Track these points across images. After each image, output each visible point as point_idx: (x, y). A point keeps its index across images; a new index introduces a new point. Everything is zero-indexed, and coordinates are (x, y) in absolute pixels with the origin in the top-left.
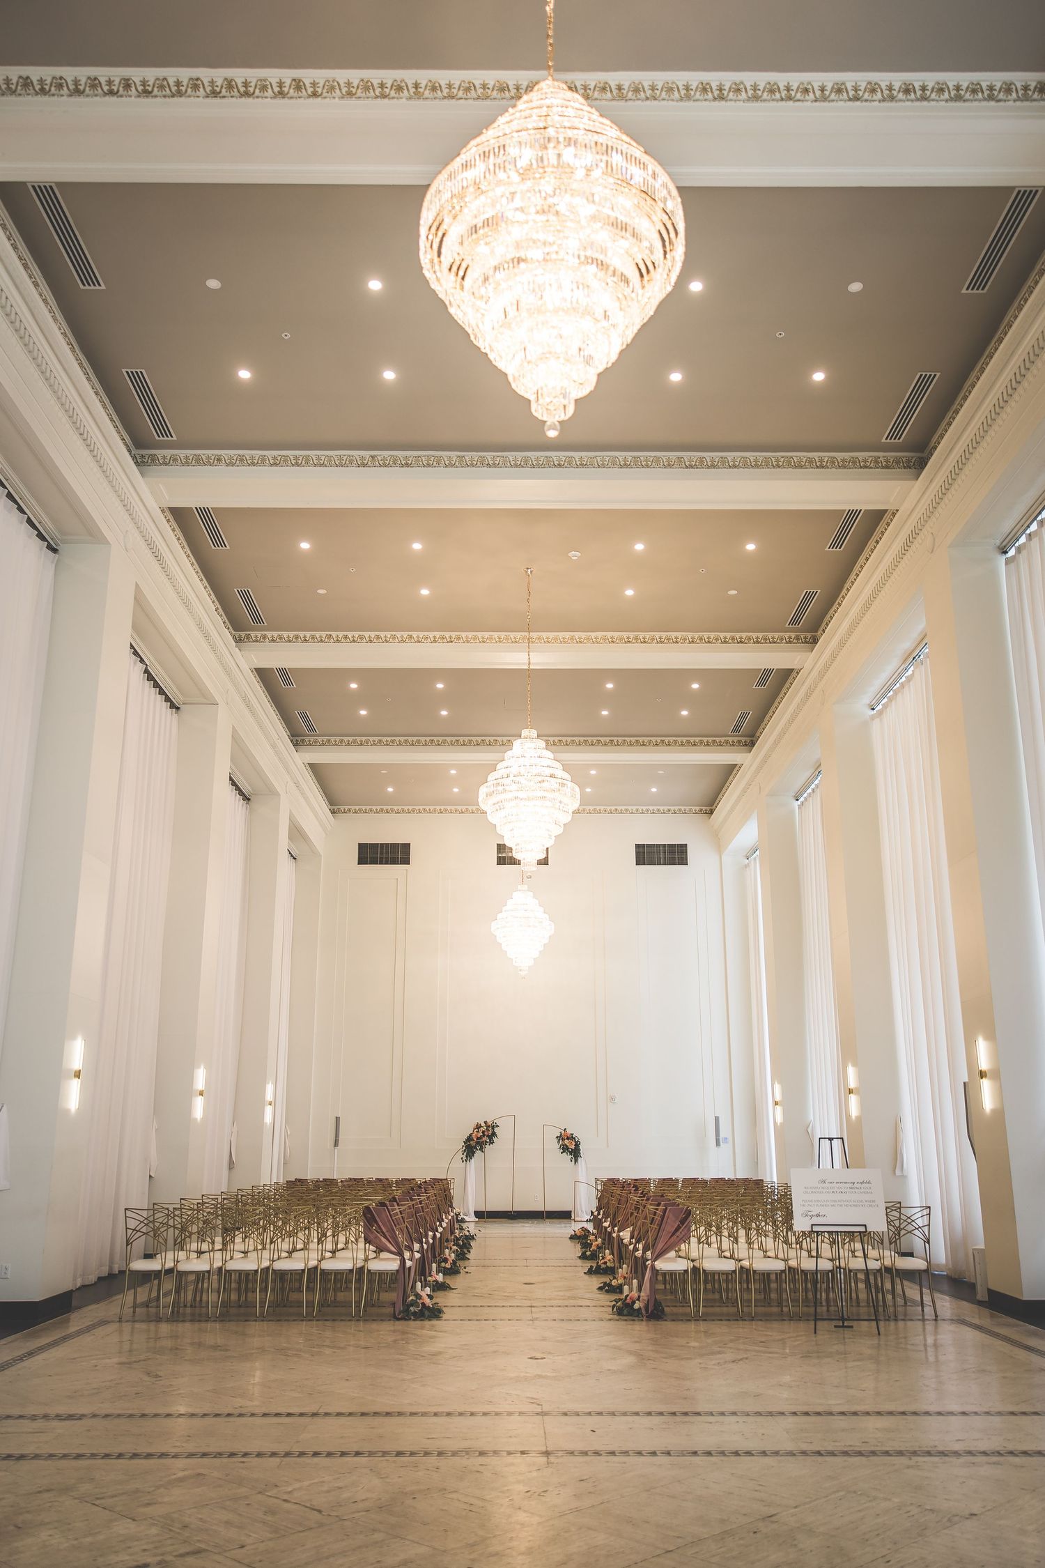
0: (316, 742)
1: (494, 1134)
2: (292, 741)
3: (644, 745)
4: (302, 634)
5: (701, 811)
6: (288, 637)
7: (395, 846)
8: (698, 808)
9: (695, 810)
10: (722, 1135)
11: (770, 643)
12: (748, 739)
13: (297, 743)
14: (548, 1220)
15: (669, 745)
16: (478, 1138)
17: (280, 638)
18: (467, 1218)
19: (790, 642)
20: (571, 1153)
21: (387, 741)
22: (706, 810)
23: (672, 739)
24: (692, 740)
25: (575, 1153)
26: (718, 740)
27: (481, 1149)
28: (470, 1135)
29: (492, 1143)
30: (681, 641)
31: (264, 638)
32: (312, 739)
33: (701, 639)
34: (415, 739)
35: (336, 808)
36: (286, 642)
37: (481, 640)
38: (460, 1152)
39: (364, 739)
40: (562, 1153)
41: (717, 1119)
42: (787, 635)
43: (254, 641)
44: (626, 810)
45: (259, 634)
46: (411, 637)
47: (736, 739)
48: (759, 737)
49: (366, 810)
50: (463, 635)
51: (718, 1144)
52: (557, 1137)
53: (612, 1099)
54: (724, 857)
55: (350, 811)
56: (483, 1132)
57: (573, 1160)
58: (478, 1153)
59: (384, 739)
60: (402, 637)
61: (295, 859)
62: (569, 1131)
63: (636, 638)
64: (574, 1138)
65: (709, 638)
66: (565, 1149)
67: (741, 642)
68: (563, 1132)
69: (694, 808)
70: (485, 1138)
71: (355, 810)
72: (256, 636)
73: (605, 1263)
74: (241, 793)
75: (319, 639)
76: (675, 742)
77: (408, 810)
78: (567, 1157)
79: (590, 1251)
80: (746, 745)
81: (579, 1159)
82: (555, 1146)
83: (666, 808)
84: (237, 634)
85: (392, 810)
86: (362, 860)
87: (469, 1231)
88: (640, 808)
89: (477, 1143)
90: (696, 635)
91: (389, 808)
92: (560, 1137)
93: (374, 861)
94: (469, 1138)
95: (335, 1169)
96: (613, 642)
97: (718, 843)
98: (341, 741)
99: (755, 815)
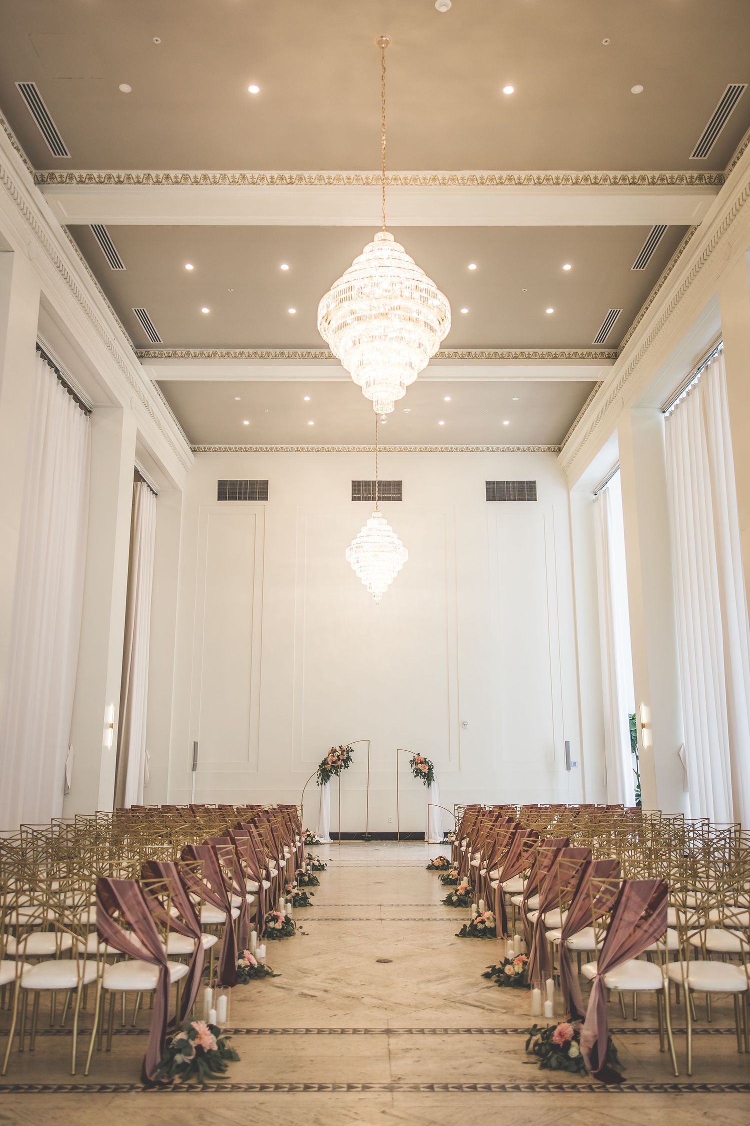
0: (161, 354)
1: (349, 758)
2: (136, 353)
3: (502, 357)
4: (115, 173)
5: (549, 449)
6: (99, 177)
7: (253, 483)
8: (546, 447)
9: (544, 449)
10: (572, 759)
11: (668, 184)
12: (611, 351)
13: (141, 356)
14: (401, 842)
15: (529, 357)
16: (333, 762)
17: (90, 179)
18: (322, 840)
19: (692, 183)
20: (424, 777)
21: (235, 353)
22: (554, 449)
23: (532, 351)
24: (553, 351)
25: (428, 777)
26: (580, 351)
27: (336, 773)
28: (326, 759)
29: (347, 767)
30: (563, 182)
31: (71, 178)
32: (157, 351)
33: (586, 179)
34: (264, 351)
35: (196, 446)
36: (97, 183)
37: (327, 181)
38: (316, 776)
39: (211, 351)
40: (415, 777)
41: (567, 744)
42: (688, 174)
43: (59, 183)
44: (477, 448)
45: (65, 173)
46: (244, 178)
47: (598, 351)
48: (624, 347)
49: (225, 448)
50: (306, 174)
51: (568, 768)
52: (411, 761)
53: (464, 725)
54: (571, 493)
55: (209, 449)
56: (338, 756)
57: (426, 783)
58: (333, 777)
59: (232, 351)
60: (234, 177)
61: (156, 494)
62: (422, 756)
63: (510, 179)
64: (428, 762)
65: (596, 178)
66: (418, 772)
67: (634, 183)
68: (416, 756)
69: (542, 446)
70: (340, 763)
71: (215, 448)
72: (61, 176)
73: (483, 922)
74: (82, 406)
75: (136, 180)
76: (536, 354)
77: (266, 448)
78: (421, 780)
79: (457, 895)
80: (609, 357)
81: (432, 782)
82: (408, 770)
83: (515, 446)
84: (39, 173)
85: (251, 449)
86: (222, 496)
87: (318, 861)
88: (490, 446)
89: (332, 767)
90: (581, 174)
91: (248, 446)
92: (414, 761)
93: (233, 498)
94: (325, 763)
95: (193, 792)
96: (483, 184)
97: (566, 479)
98: (188, 353)
99: (615, 435)
